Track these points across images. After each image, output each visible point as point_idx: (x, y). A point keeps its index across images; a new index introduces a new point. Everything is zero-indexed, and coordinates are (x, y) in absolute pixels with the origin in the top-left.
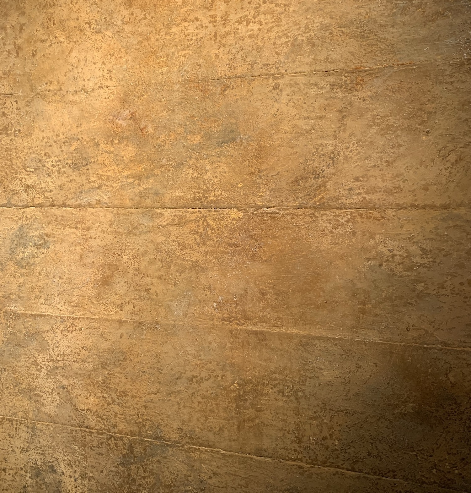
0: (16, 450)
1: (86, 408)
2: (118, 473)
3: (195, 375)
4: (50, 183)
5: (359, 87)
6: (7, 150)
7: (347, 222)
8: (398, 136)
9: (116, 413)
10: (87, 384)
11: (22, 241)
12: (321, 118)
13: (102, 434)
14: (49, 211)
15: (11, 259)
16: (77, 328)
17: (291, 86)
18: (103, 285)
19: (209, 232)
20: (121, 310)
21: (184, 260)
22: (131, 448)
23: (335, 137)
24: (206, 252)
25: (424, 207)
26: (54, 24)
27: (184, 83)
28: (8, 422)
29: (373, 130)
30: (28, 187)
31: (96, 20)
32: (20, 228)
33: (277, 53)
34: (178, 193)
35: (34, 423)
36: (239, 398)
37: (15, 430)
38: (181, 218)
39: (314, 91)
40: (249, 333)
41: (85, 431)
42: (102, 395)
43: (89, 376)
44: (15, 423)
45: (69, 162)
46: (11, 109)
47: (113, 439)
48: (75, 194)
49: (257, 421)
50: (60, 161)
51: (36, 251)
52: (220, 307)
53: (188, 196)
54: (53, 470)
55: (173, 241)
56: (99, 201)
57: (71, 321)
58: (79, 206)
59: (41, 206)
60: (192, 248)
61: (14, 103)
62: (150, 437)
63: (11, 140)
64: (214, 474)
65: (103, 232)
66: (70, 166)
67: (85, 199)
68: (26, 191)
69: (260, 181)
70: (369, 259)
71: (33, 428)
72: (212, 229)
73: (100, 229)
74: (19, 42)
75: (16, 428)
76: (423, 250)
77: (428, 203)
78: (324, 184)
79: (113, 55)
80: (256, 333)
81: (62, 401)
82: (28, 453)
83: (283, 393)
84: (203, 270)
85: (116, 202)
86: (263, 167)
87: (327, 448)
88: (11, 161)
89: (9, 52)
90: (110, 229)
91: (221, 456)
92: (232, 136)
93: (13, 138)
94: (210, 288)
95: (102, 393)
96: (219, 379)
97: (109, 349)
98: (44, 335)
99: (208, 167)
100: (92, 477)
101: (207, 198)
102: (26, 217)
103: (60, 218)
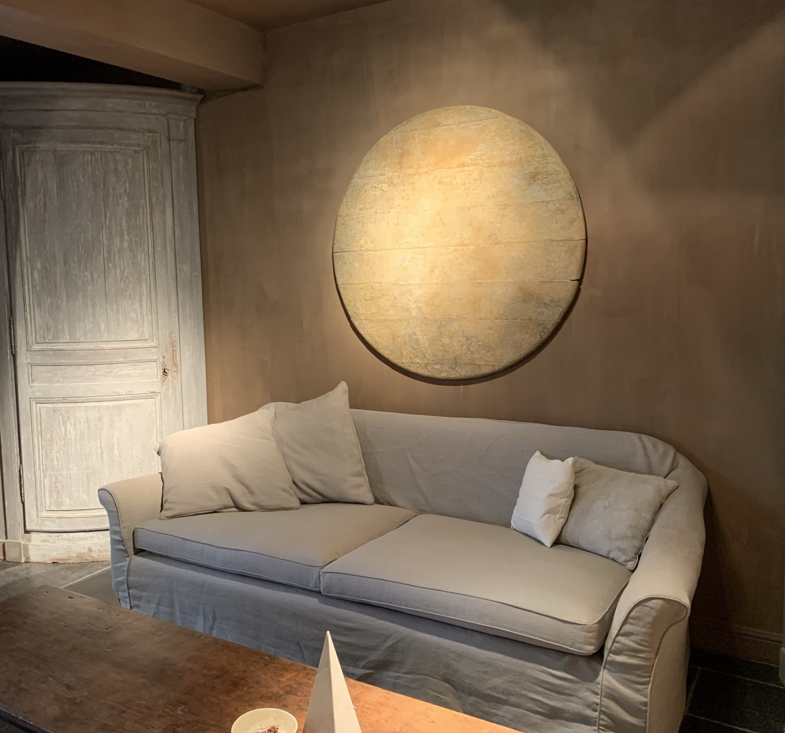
0: (402, 329)
1: (426, 312)
2: (437, 331)
3: (461, 297)
4: (414, 241)
6: (399, 230)
7: (504, 247)
8: (516, 223)
9: (436, 312)
10: (427, 304)
11: (404, 260)
12: (496, 218)
13: (432, 320)
14: (413, 249)
15: (400, 266)
16: (423, 287)
17: (488, 209)
18: (431, 272)
20: (437, 280)
21: (457, 262)
23: (500, 223)
24: (464, 259)
26: (415, 189)
27: (457, 208)
28: (400, 320)
29: (510, 221)
30: (406, 242)
31: (429, 188)
32: (404, 256)
33: (484, 199)
34: (455, 242)
35: (409, 320)
36: (474, 303)
37: (402, 323)
38: (456, 249)
40: (477, 283)
41: (426, 320)
43: (427, 302)
44: (402, 320)
45: (420, 233)
46: (400, 217)
47: (435, 321)
48: (422, 244)
49: (479, 309)
50: (417, 233)
53: (458, 242)
55: (453, 257)
56: (430, 246)
57: (421, 285)
60: (459, 258)
61: (401, 215)
62: (446, 318)
64: (467, 327)
65: (431, 255)
66: (420, 235)
68: (405, 244)
69: (479, 237)
70: (509, 258)
72: (465, 252)
86: (480, 232)
87: (499, 314)
88: (400, 234)
89: (400, 198)
90: (433, 254)
91: (469, 321)
92: (471, 223)
93: (401, 226)
94: (465, 270)
95: (431, 306)
96: (468, 297)
97: (434, 292)
98: (412, 290)
99: (464, 233)
100: (429, 334)
101: (464, 243)
102: (406, 252)
103: (417, 252)
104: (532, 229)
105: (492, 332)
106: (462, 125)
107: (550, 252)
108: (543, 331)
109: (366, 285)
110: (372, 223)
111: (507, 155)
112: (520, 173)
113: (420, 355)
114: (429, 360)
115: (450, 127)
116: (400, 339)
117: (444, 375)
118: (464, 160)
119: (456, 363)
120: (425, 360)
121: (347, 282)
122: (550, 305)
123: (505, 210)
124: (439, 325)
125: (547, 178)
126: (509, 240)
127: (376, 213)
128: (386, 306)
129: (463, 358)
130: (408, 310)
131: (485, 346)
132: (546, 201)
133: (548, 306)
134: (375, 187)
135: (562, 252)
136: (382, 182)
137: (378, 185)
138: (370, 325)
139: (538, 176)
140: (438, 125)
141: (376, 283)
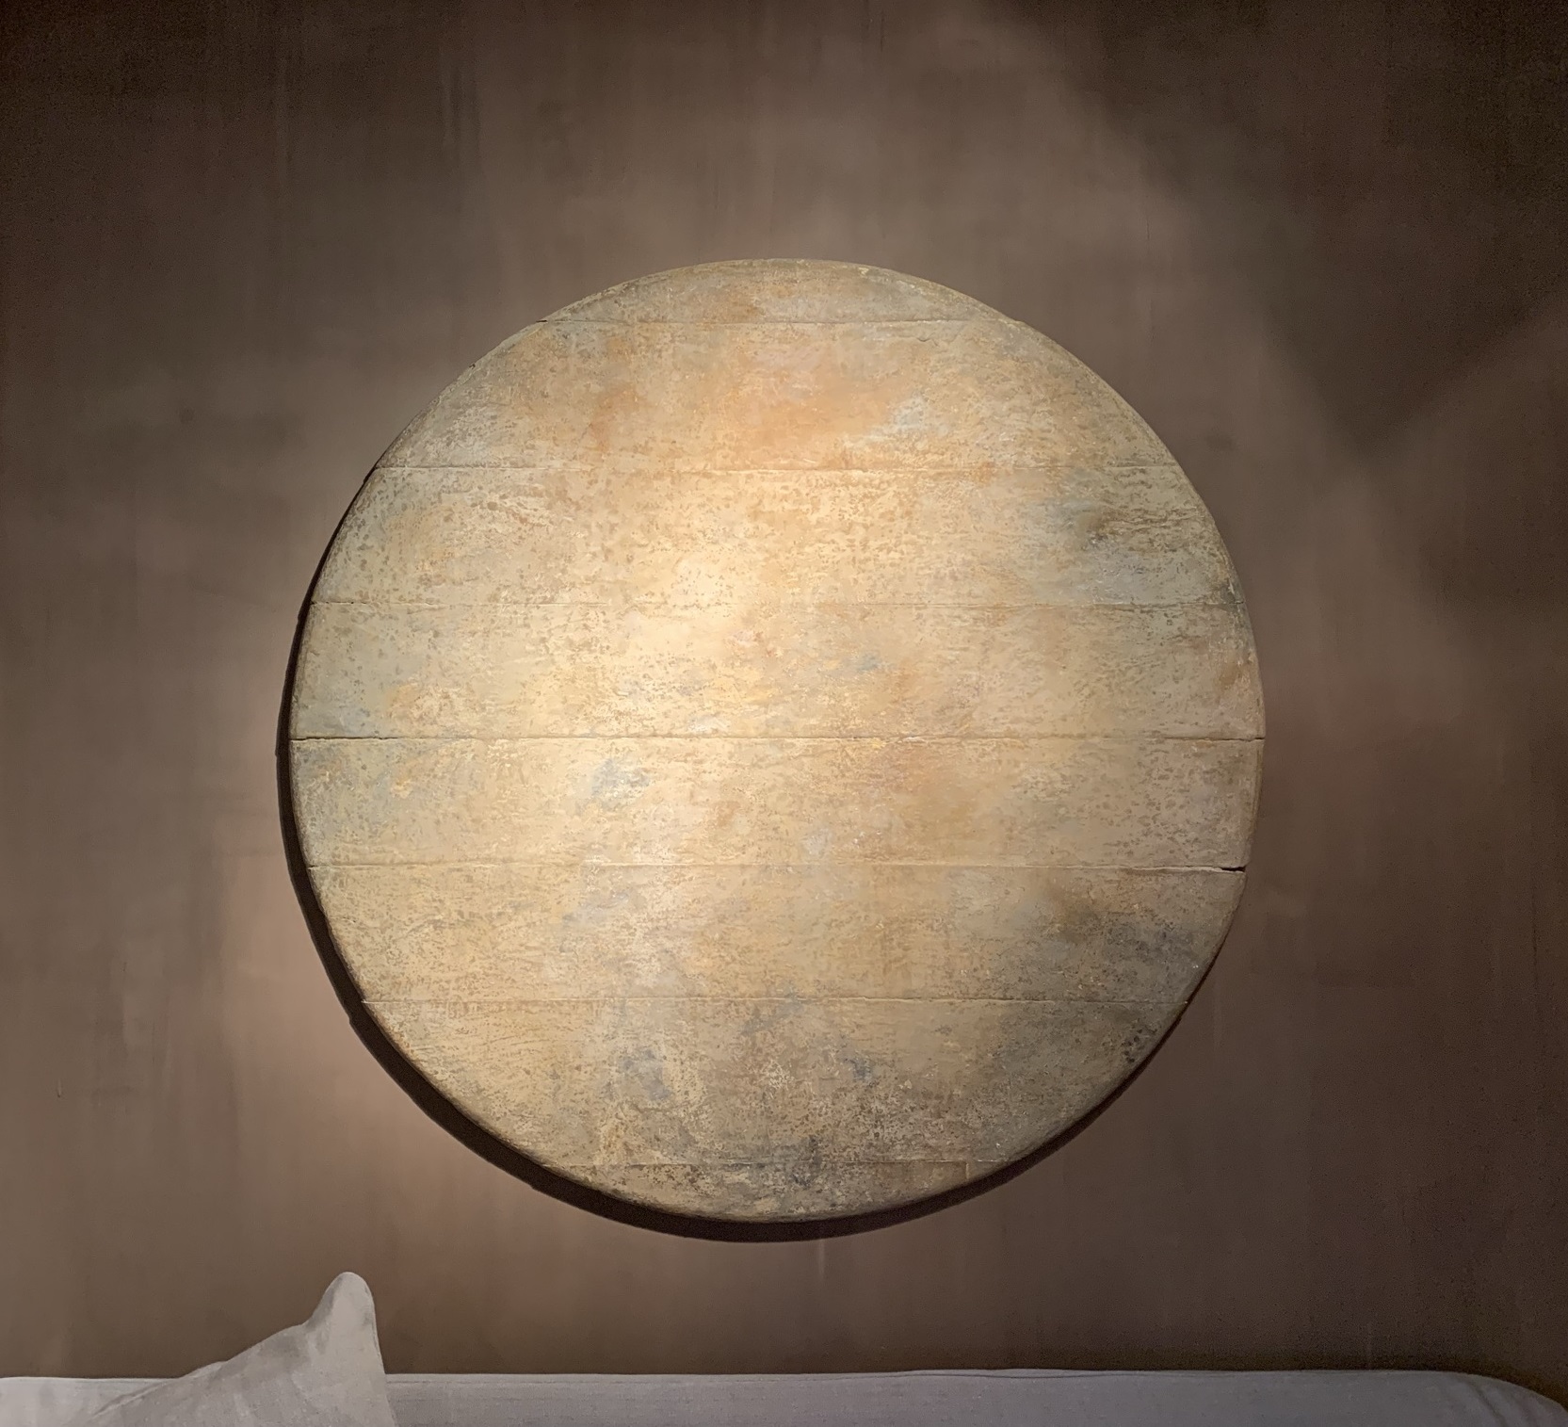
0: (596, 1039)
1: (697, 972)
2: (740, 1044)
3: (834, 918)
4: (651, 710)
5: (1001, 623)
6: (589, 669)
7: (993, 750)
8: (1038, 670)
9: (738, 974)
10: (699, 944)
11: (609, 778)
12: (965, 649)
13: (718, 1001)
14: (649, 741)
15: (594, 801)
16: (686, 878)
17: (934, 617)
18: (720, 825)
19: (849, 763)
20: (744, 853)
21: (819, 793)
22: (757, 1012)
23: (979, 668)
24: (845, 785)
25: (1063, 736)
26: (657, 528)
27: (819, 607)
28: (585, 1005)
29: (1016, 663)
30: (620, 713)
31: (712, 530)
32: (607, 763)
33: (920, 584)
34: (813, 722)
35: (624, 1002)
36: (886, 938)
37: (594, 1013)
38: (815, 748)
39: (957, 623)
40: (894, 868)
41: (696, 1001)
42: (718, 954)
43: (702, 934)
44: (595, 1005)
45: (677, 685)
46: (596, 621)
47: (732, 1005)
48: (685, 722)
49: (904, 961)
50: (664, 684)
51: (630, 789)
52: (862, 843)
53: (825, 725)
54: (650, 1056)
55: (807, 773)
56: (716, 731)
57: (678, 870)
58: (691, 736)
59: (638, 736)
60: (828, 781)
61: (601, 615)
62: (778, 996)
63: (596, 657)
64: (858, 1026)
65: (720, 765)
66: (678, 691)
67: (698, 728)
68: (617, 719)
69: (904, 709)
70: (1014, 787)
71: (622, 1008)
72: (852, 760)
73: (716, 762)
74: (609, 544)
75: (597, 1011)
76: (1063, 776)
77: (1066, 733)
78: (970, 714)
79: (734, 569)
80: (902, 868)
81: (665, 968)
82: (614, 1041)
83: (932, 928)
84: (842, 804)
85: (738, 732)
86: (907, 695)
87: (978, 979)
88: (596, 683)
89: (594, 555)
90: (729, 762)
91: (864, 1005)
92: (873, 662)
93: (599, 655)
94: (850, 823)
95: (719, 951)
96: (862, 920)
97: (728, 899)
98: (639, 891)
99: (846, 695)
100: (705, 1056)
101: (846, 727)
102: (616, 749)
103: (663, 750)
104: (1093, 693)
105: (950, 1044)
106: (840, 328)
107: (1155, 774)
108: (1136, 1039)
109: (442, 868)
110: (473, 633)
111: (1005, 445)
112: (1050, 508)
113: (667, 1137)
114: (704, 1153)
115: (796, 326)
116: (583, 1076)
117: (765, 1208)
118: (848, 445)
119: (817, 1163)
120: (691, 1153)
121: (353, 857)
122: (1158, 949)
123: (995, 624)
124: (748, 1018)
125: (1144, 531)
126: (1012, 727)
127: (494, 598)
128: (527, 948)
129: (843, 1139)
130: (621, 964)
131: (927, 1095)
132: (1142, 606)
133: (1152, 955)
134: (492, 506)
135: (1197, 776)
136: (519, 491)
137: (503, 497)
138: (457, 1024)
139: (1112, 523)
140: (751, 313)
141: (488, 859)
